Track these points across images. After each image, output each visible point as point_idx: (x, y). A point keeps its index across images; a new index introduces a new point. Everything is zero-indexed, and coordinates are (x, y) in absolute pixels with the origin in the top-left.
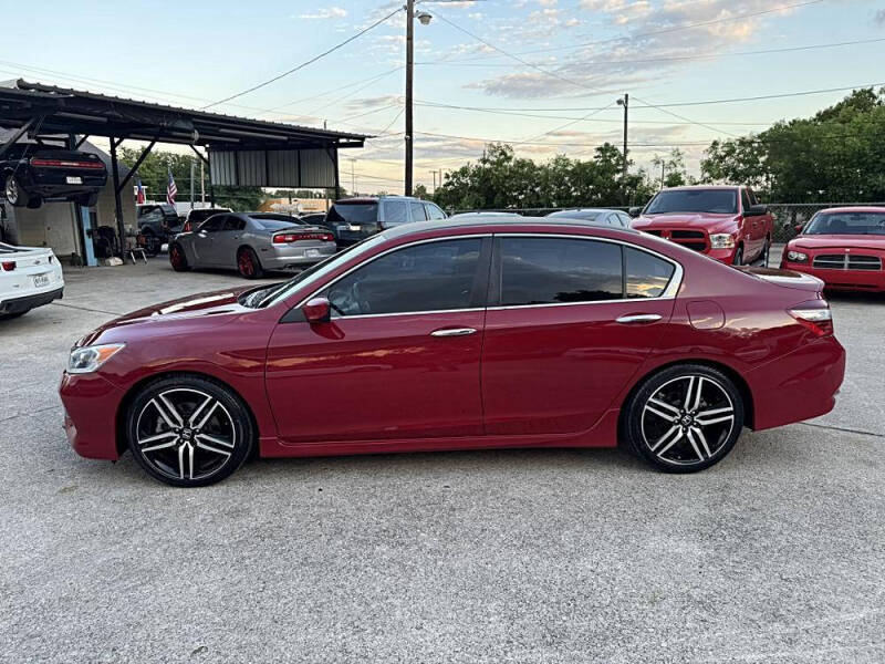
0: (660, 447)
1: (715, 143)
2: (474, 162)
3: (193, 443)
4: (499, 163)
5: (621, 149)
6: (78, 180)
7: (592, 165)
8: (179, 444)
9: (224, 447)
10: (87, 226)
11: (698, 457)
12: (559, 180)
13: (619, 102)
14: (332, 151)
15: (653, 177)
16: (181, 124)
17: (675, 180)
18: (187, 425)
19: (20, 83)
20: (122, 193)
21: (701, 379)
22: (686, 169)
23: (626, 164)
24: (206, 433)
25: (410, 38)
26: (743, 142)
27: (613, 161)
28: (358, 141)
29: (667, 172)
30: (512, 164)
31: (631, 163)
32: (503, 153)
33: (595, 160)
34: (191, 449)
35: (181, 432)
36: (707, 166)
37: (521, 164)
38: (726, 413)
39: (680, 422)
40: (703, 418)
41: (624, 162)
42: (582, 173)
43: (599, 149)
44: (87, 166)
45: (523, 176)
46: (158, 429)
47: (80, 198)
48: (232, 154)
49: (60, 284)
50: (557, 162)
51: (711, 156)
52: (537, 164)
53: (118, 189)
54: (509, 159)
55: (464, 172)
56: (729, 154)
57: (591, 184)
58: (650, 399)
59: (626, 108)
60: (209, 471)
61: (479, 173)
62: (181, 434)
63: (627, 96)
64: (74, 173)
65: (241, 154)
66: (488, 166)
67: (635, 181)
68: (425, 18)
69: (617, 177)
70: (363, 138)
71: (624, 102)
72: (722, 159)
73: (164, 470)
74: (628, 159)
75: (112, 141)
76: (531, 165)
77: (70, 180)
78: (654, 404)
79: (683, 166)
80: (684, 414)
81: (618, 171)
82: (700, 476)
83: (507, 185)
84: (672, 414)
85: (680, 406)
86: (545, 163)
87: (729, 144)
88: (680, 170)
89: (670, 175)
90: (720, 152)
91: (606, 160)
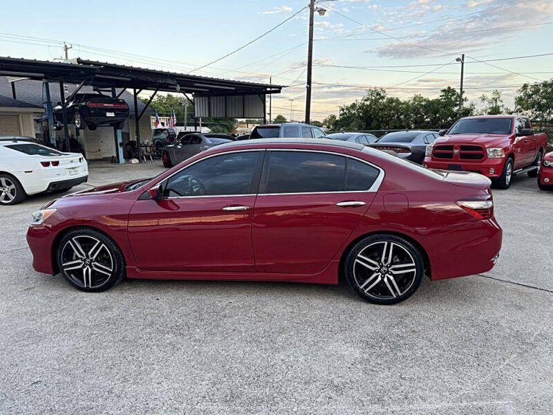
0: (365, 287)
1: (526, 85)
2: (359, 100)
3: (91, 267)
4: (376, 100)
5: (458, 92)
6: (112, 115)
7: (438, 101)
8: (84, 267)
9: (107, 270)
10: (120, 140)
11: (392, 295)
12: (416, 110)
13: (458, 60)
14: (262, 96)
15: (481, 109)
16: (170, 82)
17: (495, 110)
18: (87, 256)
19: (79, 61)
20: (139, 122)
21: (392, 244)
22: (503, 103)
23: (462, 101)
24: (98, 262)
25: (311, 25)
26: (545, 85)
27: (453, 98)
28: (278, 89)
30: (385, 100)
31: (466, 99)
32: (378, 94)
33: (440, 98)
34: (90, 270)
35: (85, 260)
36: (519, 101)
37: (391, 101)
38: (410, 267)
39: (379, 271)
40: (395, 269)
41: (461, 100)
42: (431, 107)
43: (444, 91)
44: (118, 106)
45: (392, 109)
46: (74, 258)
47: (116, 124)
48: (207, 98)
49: (86, 173)
50: (415, 99)
51: (522, 94)
52: (402, 100)
53: (137, 119)
54: (383, 97)
55: (354, 106)
56: (535, 92)
57: (437, 113)
58: (359, 255)
59: (463, 64)
60: (100, 284)
61: (362, 107)
62: (84, 261)
63: (463, 55)
64: (110, 110)
65: (212, 98)
66: (368, 103)
67: (467, 111)
68: (322, 11)
69: (455, 109)
70: (280, 88)
71: (461, 60)
72: (530, 96)
73: (76, 281)
74: (464, 97)
75: (135, 91)
76: (397, 101)
77: (108, 114)
78: (361, 259)
79: (501, 101)
80: (382, 266)
81: (456, 105)
82: (394, 307)
83: (380, 114)
84: (374, 266)
85: (379, 261)
86: (407, 100)
87: (535, 86)
88: (499, 104)
89: (492, 108)
90: (529, 91)
91: (448, 98)
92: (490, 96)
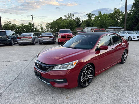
1: (47, 23)
3: (88, 77)
5: (33, 23)
7: (28, 26)
8: (86, 78)
15: (39, 28)
17: (42, 29)
18: (87, 74)
23: (34, 25)
29: (41, 27)
32: (9, 23)
36: (47, 26)
37: (13, 25)
42: (26, 27)
43: (29, 23)
50: (21, 25)
54: (11, 24)
56: (49, 25)
66: (6, 25)
67: (36, 28)
71: (32, 15)
86: (19, 25)
87: (49, 23)
88: (42, 27)
90: (48, 24)
91: (30, 25)
92: (40, 25)
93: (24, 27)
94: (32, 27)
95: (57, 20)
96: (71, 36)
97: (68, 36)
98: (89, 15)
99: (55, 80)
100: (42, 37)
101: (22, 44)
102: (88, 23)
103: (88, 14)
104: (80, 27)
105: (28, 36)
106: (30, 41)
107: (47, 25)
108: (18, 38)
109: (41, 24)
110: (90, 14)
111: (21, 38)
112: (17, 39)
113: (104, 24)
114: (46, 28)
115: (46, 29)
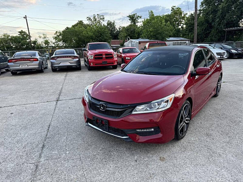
1: (57, 32)
3: (185, 122)
5: (28, 33)
7: (19, 37)
9: (189, 120)
15: (40, 41)
17: (47, 42)
22: (49, 39)
23: (30, 37)
24: (187, 117)
26: (63, 32)
27: (25, 36)
29: (44, 40)
33: (19, 35)
34: (185, 124)
36: (56, 38)
43: (19, 32)
50: (4, 36)
56: (60, 35)
57: (20, 43)
59: (26, 20)
63: (26, 16)
67: (35, 42)
71: (25, 17)
74: (30, 35)
81: (28, 39)
87: (60, 32)
88: (47, 39)
89: (45, 41)
90: (58, 34)
91: (23, 36)
92: (43, 36)
93: (11, 39)
94: (28, 41)
95: (73, 26)
96: (111, 54)
97: (106, 55)
98: (133, 18)
99: (138, 130)
100: (58, 57)
101: (18, 72)
102: (132, 31)
103: (130, 16)
104: (118, 39)
105: (30, 57)
106: (34, 65)
107: (55, 36)
108: (10, 61)
109: (44, 34)
110: (134, 15)
111: (17, 60)
112: (9, 64)
113: (160, 34)
114: (54, 41)
115: (54, 43)
